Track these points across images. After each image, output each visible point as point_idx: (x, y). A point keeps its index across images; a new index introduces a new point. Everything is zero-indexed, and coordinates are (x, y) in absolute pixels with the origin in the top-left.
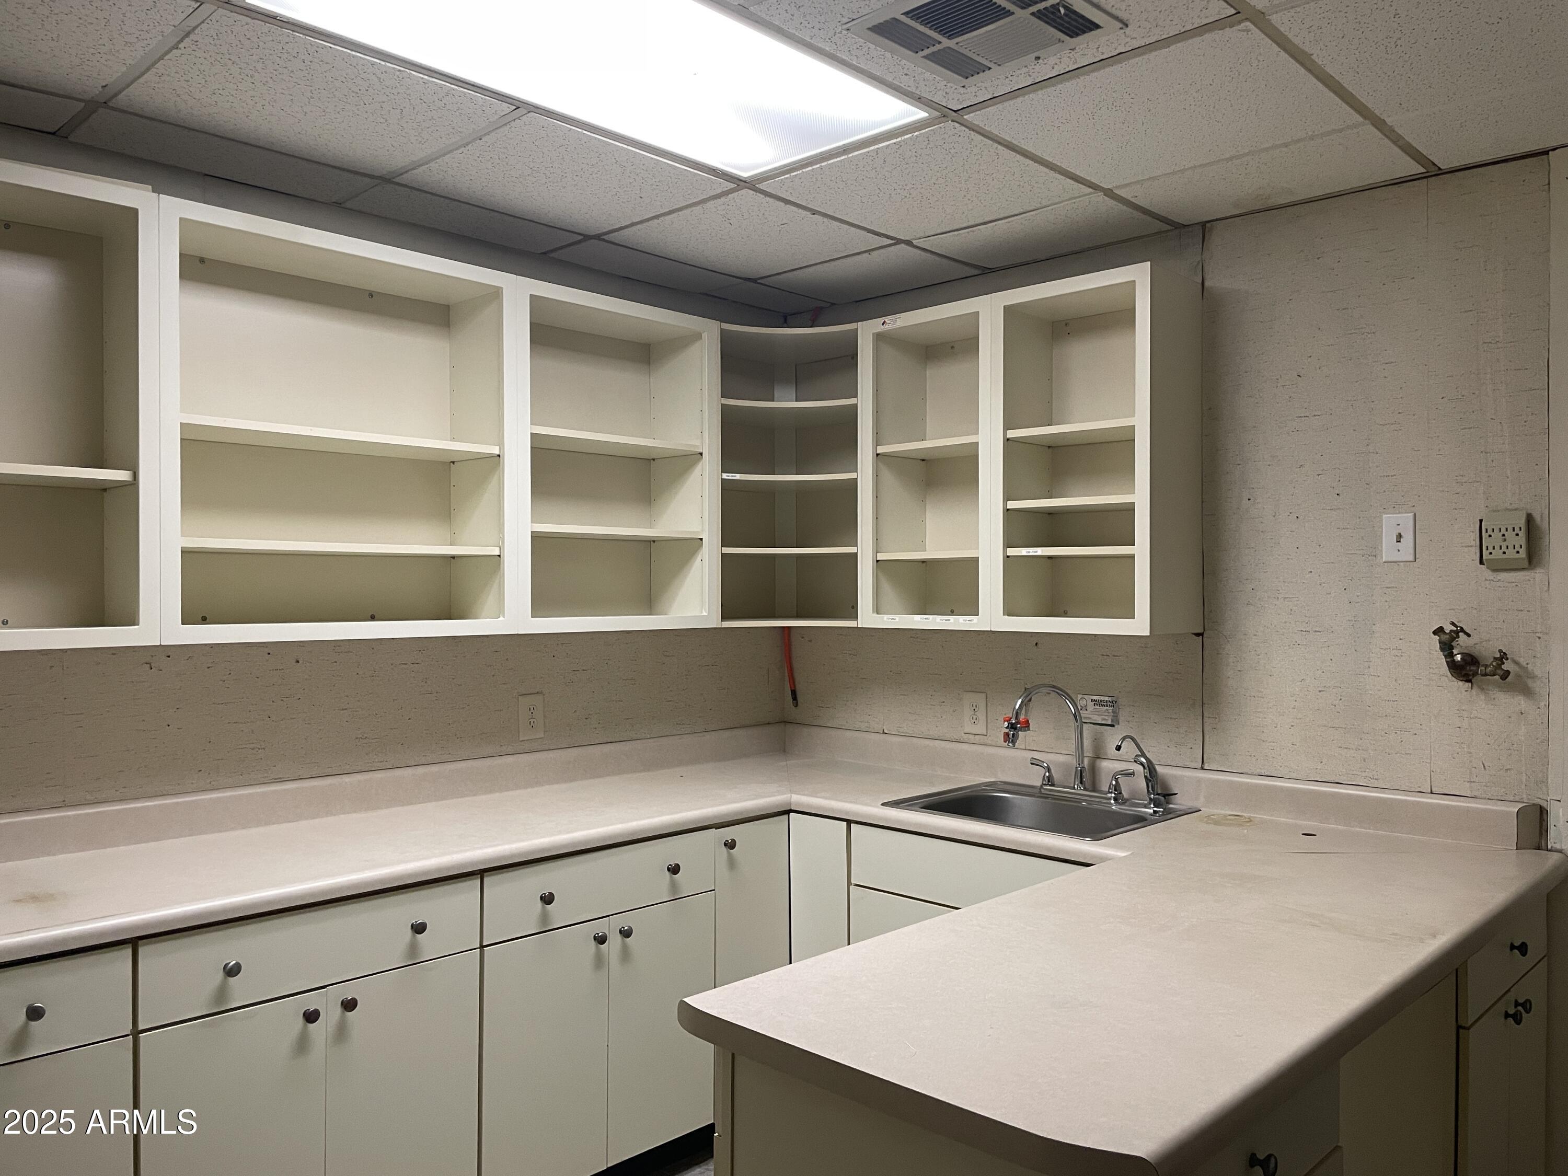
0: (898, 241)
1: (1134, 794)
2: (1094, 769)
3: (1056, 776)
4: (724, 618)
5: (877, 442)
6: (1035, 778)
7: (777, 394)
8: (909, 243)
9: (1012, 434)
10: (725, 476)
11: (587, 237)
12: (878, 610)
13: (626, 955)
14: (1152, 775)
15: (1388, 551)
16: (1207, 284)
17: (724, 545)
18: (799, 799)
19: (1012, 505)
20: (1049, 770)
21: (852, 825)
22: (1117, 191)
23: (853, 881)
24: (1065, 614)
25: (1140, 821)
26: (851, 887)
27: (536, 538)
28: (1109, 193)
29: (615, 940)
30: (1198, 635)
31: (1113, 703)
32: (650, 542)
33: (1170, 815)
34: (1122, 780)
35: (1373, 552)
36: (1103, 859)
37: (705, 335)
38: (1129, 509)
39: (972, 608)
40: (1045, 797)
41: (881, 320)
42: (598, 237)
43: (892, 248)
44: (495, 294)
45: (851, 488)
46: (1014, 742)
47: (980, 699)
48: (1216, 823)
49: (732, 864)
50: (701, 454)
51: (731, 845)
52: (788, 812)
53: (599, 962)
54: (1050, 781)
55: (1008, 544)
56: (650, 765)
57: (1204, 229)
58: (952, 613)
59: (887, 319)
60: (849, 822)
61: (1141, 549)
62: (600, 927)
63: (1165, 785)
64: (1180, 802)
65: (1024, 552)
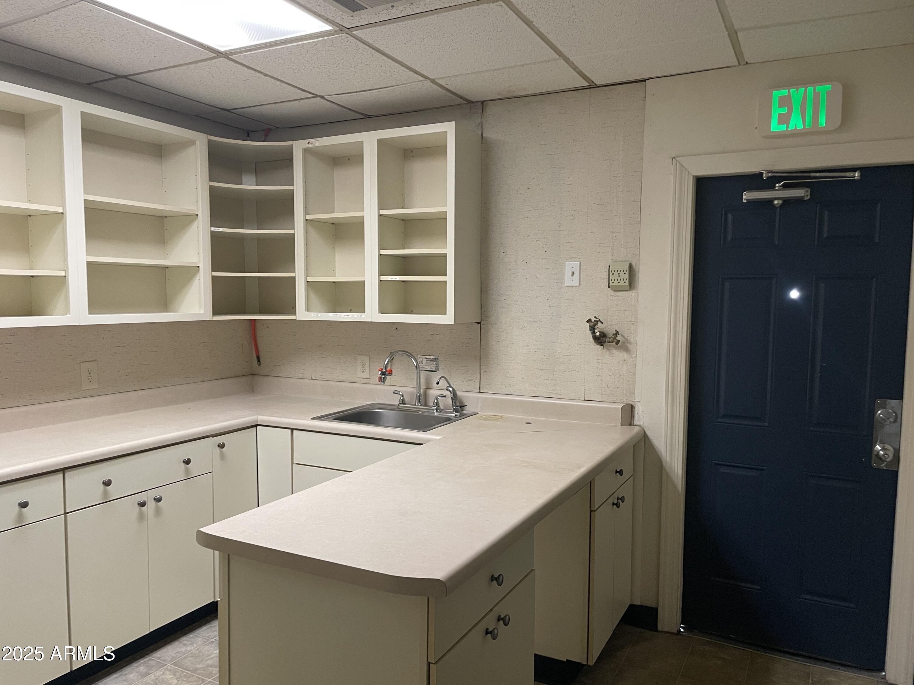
0: (316, 96)
1: (446, 407)
2: (425, 394)
3: (407, 399)
4: (215, 313)
5: (306, 213)
6: (395, 401)
7: (244, 180)
8: (322, 97)
9: (383, 212)
10: (213, 229)
11: (118, 77)
12: (308, 310)
13: (158, 512)
14: (455, 397)
15: (569, 281)
16: (484, 135)
17: (213, 270)
18: (262, 418)
19: (383, 252)
20: (403, 396)
21: (294, 431)
22: (437, 81)
23: (295, 462)
24: (411, 312)
25: (448, 420)
26: (294, 465)
27: (89, 265)
28: (433, 81)
29: (151, 505)
30: (478, 323)
31: (436, 360)
32: (165, 268)
33: (463, 416)
34: (440, 400)
35: (560, 281)
36: (428, 441)
37: (198, 143)
38: (444, 256)
39: (361, 308)
40: (401, 410)
41: (307, 141)
42: (125, 77)
43: (313, 99)
44: (57, 110)
45: (291, 239)
46: (384, 382)
47: (366, 359)
48: (485, 419)
49: (223, 457)
50: (197, 215)
51: (222, 446)
52: (256, 426)
53: (141, 517)
54: (403, 402)
55: (381, 274)
56: (167, 402)
57: (483, 104)
58: (351, 311)
59: (310, 140)
60: (292, 430)
61: (450, 278)
62: (141, 498)
63: (461, 402)
64: (468, 410)
65: (390, 278)
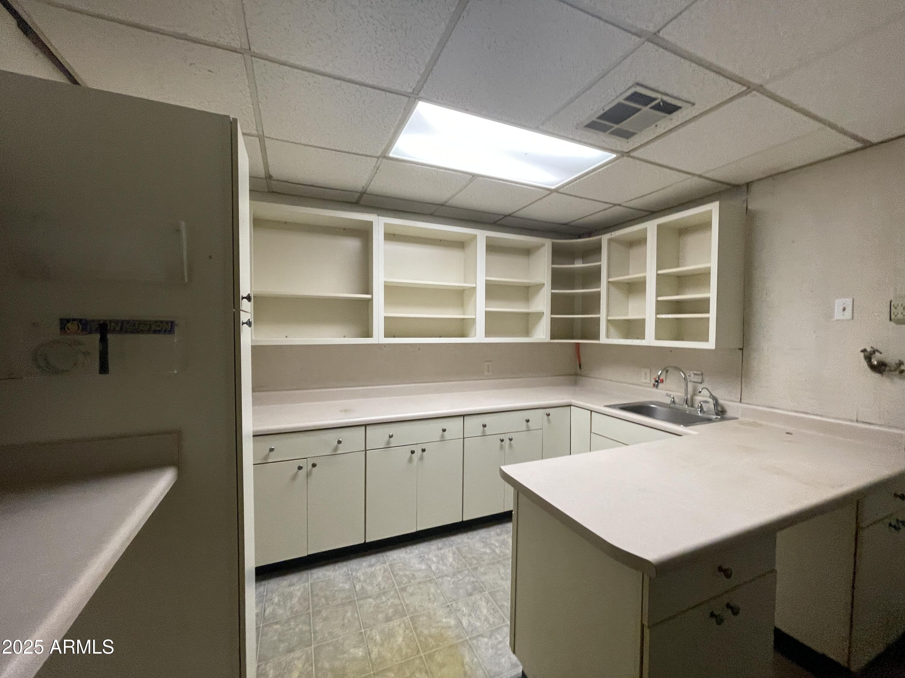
0: (615, 205)
1: (709, 410)
2: (692, 399)
3: (677, 400)
4: (552, 338)
5: (609, 276)
6: (668, 401)
7: (575, 263)
8: (620, 205)
9: (660, 272)
10: (553, 291)
11: (505, 216)
12: (608, 337)
13: (511, 446)
14: (716, 404)
15: (838, 315)
16: (749, 207)
17: (552, 314)
18: (574, 401)
19: (660, 299)
20: (673, 398)
21: (593, 413)
22: (703, 175)
23: (592, 431)
24: (682, 339)
25: (710, 420)
26: (591, 434)
27: (487, 313)
28: (700, 176)
29: (507, 442)
30: (740, 349)
31: (702, 375)
32: (528, 314)
33: (723, 419)
34: (704, 405)
35: (829, 315)
36: (686, 434)
37: (546, 245)
38: (707, 300)
39: (643, 337)
40: (670, 408)
41: (610, 234)
42: (509, 215)
43: (613, 208)
44: (475, 237)
45: (598, 294)
46: (657, 387)
47: (648, 371)
48: (744, 424)
49: (549, 421)
50: (544, 284)
51: (548, 415)
52: (570, 406)
53: (502, 447)
54: (674, 402)
55: (657, 313)
56: (527, 386)
57: (748, 185)
58: (638, 338)
59: (613, 233)
60: (591, 411)
61: (712, 315)
62: (502, 436)
63: (722, 408)
64: (729, 414)
65: (664, 316)
